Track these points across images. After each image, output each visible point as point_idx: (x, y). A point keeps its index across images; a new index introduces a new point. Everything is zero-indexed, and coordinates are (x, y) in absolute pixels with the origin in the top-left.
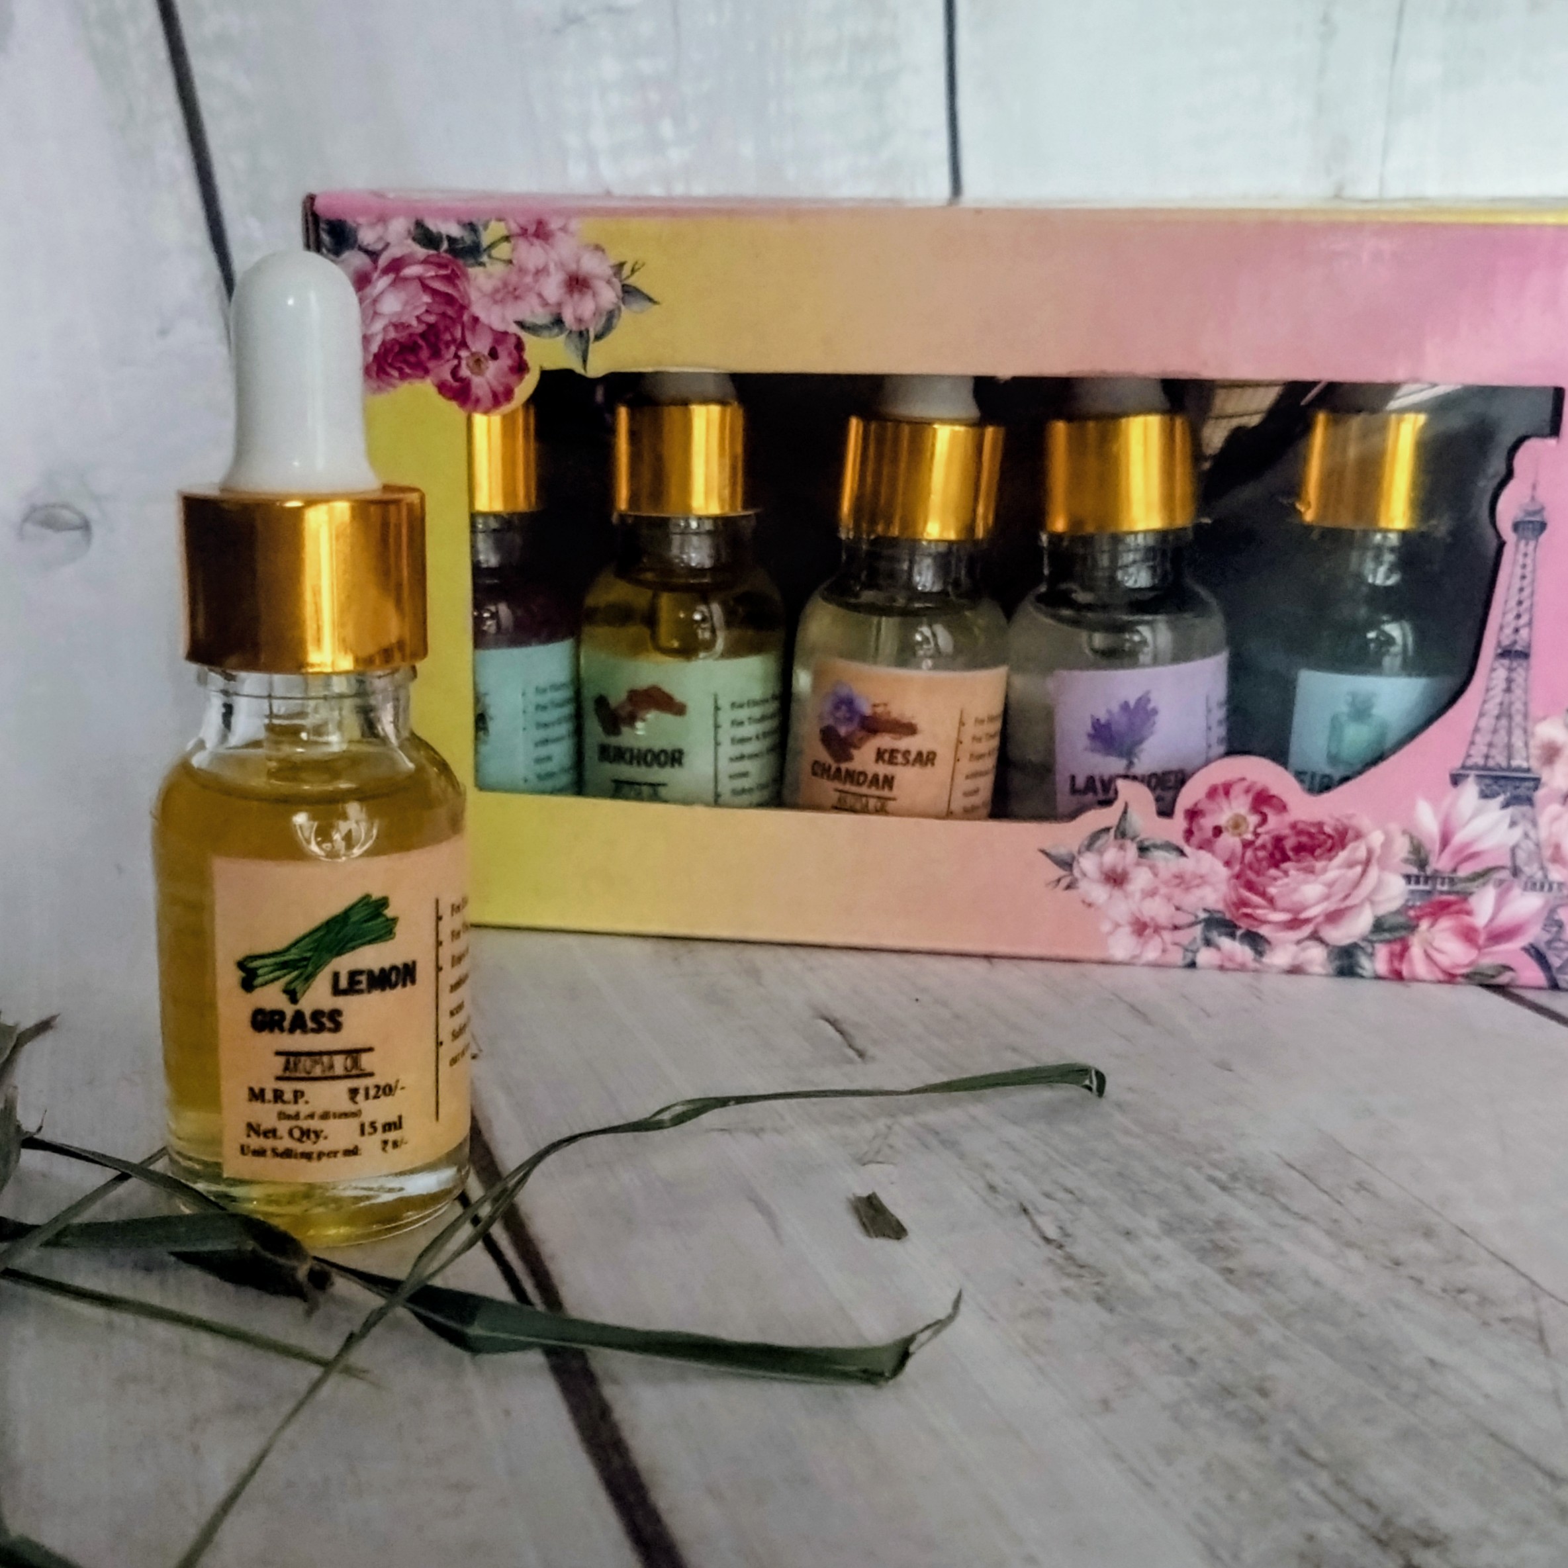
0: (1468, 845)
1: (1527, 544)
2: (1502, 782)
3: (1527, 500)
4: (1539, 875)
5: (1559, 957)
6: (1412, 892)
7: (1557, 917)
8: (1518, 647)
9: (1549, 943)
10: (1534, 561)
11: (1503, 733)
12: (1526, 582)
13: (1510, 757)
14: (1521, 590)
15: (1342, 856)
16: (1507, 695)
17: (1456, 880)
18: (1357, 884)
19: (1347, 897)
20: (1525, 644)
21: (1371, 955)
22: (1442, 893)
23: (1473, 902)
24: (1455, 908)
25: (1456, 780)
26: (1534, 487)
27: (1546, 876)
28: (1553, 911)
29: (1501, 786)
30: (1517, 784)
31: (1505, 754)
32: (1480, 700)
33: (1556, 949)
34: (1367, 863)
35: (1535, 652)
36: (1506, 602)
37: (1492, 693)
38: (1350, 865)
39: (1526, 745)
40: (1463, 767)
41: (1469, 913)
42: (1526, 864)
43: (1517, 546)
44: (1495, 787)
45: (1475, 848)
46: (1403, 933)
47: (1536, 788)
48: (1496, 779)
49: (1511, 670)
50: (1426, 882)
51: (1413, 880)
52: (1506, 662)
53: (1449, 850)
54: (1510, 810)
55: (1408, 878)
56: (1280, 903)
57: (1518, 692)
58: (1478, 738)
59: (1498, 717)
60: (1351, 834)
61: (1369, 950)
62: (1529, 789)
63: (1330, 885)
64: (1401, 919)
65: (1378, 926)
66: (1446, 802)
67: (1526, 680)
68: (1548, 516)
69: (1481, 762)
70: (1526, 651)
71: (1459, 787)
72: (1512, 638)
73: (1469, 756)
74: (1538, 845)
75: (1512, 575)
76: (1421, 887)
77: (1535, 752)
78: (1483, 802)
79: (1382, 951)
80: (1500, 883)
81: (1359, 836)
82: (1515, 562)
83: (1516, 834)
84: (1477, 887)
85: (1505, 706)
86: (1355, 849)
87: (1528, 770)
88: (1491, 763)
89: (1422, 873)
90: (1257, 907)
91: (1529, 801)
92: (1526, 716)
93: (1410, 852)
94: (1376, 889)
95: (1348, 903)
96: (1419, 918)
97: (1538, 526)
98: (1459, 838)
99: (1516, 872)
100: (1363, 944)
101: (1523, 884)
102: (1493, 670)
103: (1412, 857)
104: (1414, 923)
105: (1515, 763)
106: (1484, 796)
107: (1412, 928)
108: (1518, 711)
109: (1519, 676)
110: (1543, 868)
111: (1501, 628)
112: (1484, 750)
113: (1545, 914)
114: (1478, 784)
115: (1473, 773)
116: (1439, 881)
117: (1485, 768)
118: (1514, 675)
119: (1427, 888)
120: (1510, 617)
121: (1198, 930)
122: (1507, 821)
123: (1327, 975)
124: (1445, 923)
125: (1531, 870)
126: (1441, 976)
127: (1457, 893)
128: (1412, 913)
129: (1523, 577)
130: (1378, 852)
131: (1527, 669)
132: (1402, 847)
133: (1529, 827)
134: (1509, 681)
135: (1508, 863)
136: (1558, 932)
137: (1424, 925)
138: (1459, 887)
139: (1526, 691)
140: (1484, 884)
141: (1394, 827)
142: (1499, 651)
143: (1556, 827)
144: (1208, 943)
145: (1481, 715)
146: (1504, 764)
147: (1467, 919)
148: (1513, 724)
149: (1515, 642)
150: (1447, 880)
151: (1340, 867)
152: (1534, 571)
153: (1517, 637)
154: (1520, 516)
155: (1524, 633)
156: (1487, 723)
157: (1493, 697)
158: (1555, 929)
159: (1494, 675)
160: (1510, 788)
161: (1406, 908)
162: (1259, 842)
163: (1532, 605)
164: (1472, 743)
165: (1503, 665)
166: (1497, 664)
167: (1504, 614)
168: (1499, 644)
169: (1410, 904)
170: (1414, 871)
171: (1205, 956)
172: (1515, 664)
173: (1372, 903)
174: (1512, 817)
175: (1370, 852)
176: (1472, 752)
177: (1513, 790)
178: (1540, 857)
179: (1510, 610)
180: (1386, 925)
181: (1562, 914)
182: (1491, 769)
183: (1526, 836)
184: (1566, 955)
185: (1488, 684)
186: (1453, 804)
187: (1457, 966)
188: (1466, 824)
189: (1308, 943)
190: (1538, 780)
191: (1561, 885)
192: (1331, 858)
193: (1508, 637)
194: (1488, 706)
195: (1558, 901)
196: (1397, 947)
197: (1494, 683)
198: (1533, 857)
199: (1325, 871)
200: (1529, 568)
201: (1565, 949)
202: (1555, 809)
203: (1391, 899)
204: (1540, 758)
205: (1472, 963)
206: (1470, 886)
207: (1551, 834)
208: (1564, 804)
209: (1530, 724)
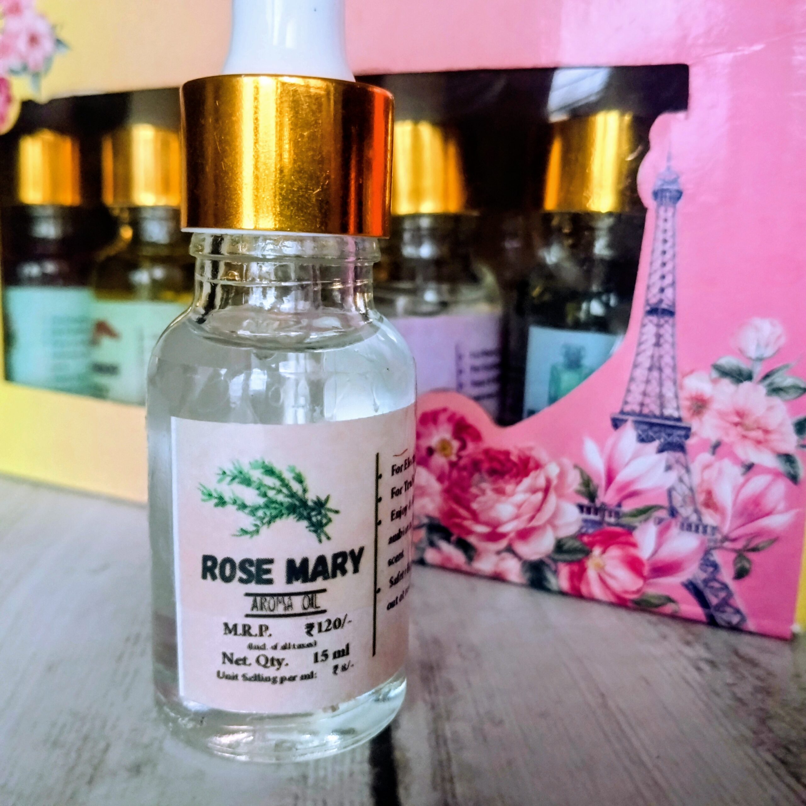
0: (628, 484)
1: (666, 211)
2: (656, 429)
3: (663, 170)
4: (694, 518)
5: (716, 596)
6: (585, 521)
7: (712, 559)
8: (664, 306)
9: (706, 582)
10: (673, 225)
11: (655, 383)
12: (669, 245)
13: (662, 406)
14: (664, 252)
15: (527, 482)
16: (656, 349)
17: (621, 514)
18: (539, 509)
19: (532, 518)
20: (670, 304)
21: (556, 572)
22: (609, 524)
23: (637, 536)
24: (623, 539)
25: (617, 423)
26: (669, 158)
27: (700, 519)
28: (707, 552)
29: (655, 432)
30: (669, 431)
31: (658, 402)
33: (712, 587)
34: (546, 491)
35: (679, 310)
36: (651, 263)
37: (643, 347)
38: (534, 491)
39: (676, 397)
40: (622, 412)
41: (634, 545)
42: (682, 506)
43: (657, 212)
44: (651, 433)
45: (638, 487)
46: (580, 556)
47: (687, 437)
48: (652, 425)
49: (659, 326)
50: (596, 513)
51: (585, 510)
52: (654, 319)
53: (613, 486)
54: (665, 455)
55: (581, 508)
56: (483, 517)
57: (667, 347)
58: (633, 387)
59: (650, 369)
60: (532, 464)
61: (553, 566)
62: (679, 436)
63: (519, 506)
64: (577, 544)
65: (560, 547)
66: (610, 442)
67: (673, 336)
68: (683, 184)
69: (637, 408)
70: (671, 309)
71: (618, 430)
72: (658, 297)
73: (626, 403)
74: (691, 489)
75: (655, 239)
76: (592, 517)
77: (685, 403)
78: (641, 445)
79: (564, 571)
80: (660, 521)
81: (538, 466)
82: (657, 227)
83: (671, 478)
84: (641, 522)
85: (655, 359)
86: (536, 477)
87: (679, 419)
88: (646, 411)
89: (592, 505)
90: (465, 519)
91: (681, 448)
92: (674, 368)
93: (581, 484)
94: (555, 515)
95: (534, 523)
96: (592, 545)
97: (675, 194)
98: (621, 477)
99: (673, 512)
100: (549, 561)
101: (679, 524)
102: (643, 326)
103: (583, 489)
104: (587, 548)
105: (668, 412)
106: (642, 440)
107: (588, 553)
108: (667, 364)
109: (667, 330)
110: (696, 511)
111: (648, 287)
112: (639, 398)
113: (701, 555)
114: (636, 428)
115: (631, 419)
116: (607, 514)
117: (640, 414)
118: (662, 331)
119: (597, 518)
120: (656, 277)
121: (423, 533)
122: (663, 465)
123: (522, 585)
124: (615, 552)
125: (686, 512)
126: (612, 599)
127: (622, 526)
128: (586, 539)
129: (665, 241)
130: (555, 482)
131: (673, 326)
132: (574, 480)
133: (683, 471)
134: (659, 336)
135: (665, 503)
136: (713, 572)
137: (597, 551)
138: (625, 520)
139: (673, 345)
140: (646, 520)
141: (567, 462)
142: (648, 308)
143: (707, 474)
144: (432, 544)
145: (636, 366)
146: (657, 412)
147: (632, 551)
148: (664, 376)
150: (613, 514)
151: (526, 491)
152: (673, 236)
153: (663, 296)
154: (659, 185)
155: (669, 293)
156: (641, 373)
157: (644, 351)
158: (711, 569)
159: (645, 330)
160: (663, 435)
161: (579, 535)
162: (463, 462)
163: (674, 268)
165: (651, 321)
166: (646, 321)
167: (650, 275)
168: (647, 302)
169: (584, 530)
170: (585, 502)
171: (431, 555)
172: (662, 321)
173: (555, 527)
174: (667, 461)
175: (549, 482)
176: (630, 399)
177: (666, 437)
178: (693, 500)
179: (655, 271)
180: (566, 547)
181: (717, 556)
182: (646, 416)
183: (681, 480)
184: (723, 594)
185: (640, 338)
186: (615, 446)
187: (626, 592)
188: (627, 464)
189: (505, 555)
190: (688, 429)
191: (715, 529)
192: (518, 483)
193: (655, 296)
194: (641, 359)
195: (712, 544)
196: (576, 568)
197: (644, 338)
198: (688, 500)
199: (513, 494)
200: (669, 234)
201: (722, 589)
202: (706, 457)
203: (569, 525)
204: (690, 409)
205: (638, 591)
206: (635, 521)
207: (703, 481)
208: (714, 453)
209: (679, 376)
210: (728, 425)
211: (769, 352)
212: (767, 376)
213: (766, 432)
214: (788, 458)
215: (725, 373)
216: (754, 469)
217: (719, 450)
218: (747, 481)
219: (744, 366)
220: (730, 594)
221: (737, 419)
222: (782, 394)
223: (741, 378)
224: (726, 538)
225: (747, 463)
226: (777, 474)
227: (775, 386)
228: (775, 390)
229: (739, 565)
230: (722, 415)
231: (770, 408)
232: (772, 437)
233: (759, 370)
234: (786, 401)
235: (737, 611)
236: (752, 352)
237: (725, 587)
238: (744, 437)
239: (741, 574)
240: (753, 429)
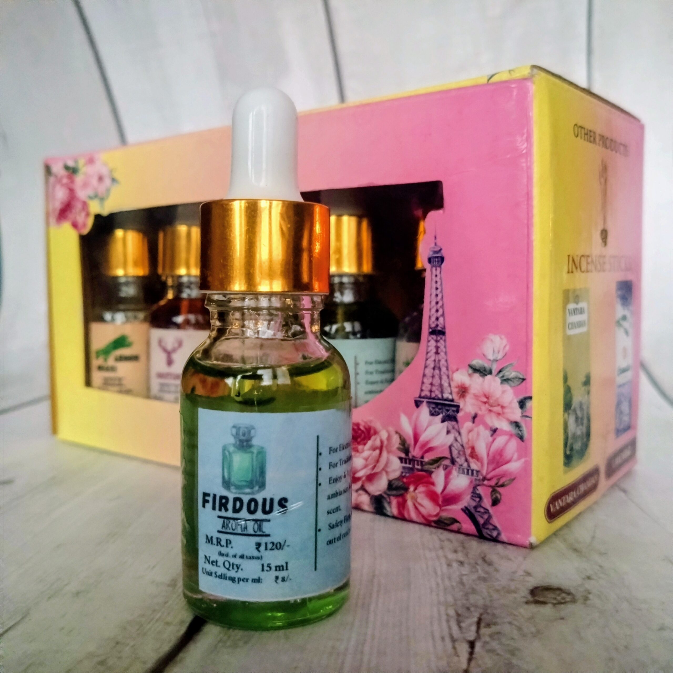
0: (427, 443)
1: (436, 270)
2: (440, 407)
3: (433, 245)
4: (465, 465)
5: (482, 517)
6: (404, 468)
7: (478, 492)
8: (439, 328)
9: (475, 507)
10: (441, 278)
11: (437, 377)
12: (439, 290)
13: (442, 392)
14: (437, 295)
15: (370, 443)
16: (437, 356)
17: (424, 463)
18: (378, 461)
19: (374, 467)
20: (442, 327)
21: (390, 503)
22: (418, 470)
23: (434, 477)
24: (426, 480)
25: (418, 404)
26: (435, 238)
27: (469, 466)
28: (475, 488)
29: (440, 409)
30: (447, 408)
31: (440, 389)
32: (425, 359)
33: (479, 512)
34: (381, 449)
35: (447, 331)
36: (430, 302)
37: (429, 355)
38: (374, 449)
39: (450, 386)
40: (420, 397)
41: (433, 484)
42: (458, 457)
43: (431, 271)
44: (437, 410)
45: (432, 445)
46: (402, 492)
47: (458, 411)
48: (437, 404)
49: (437, 341)
50: (410, 464)
51: (403, 460)
52: (434, 337)
53: (418, 445)
54: (446, 423)
55: (401, 459)
57: (442, 354)
58: (425, 380)
59: (434, 369)
60: (372, 432)
61: (388, 499)
62: (454, 411)
63: (366, 459)
64: (400, 483)
65: (390, 486)
66: (414, 417)
67: (445, 347)
68: (444, 253)
69: (428, 394)
70: (443, 330)
71: (420, 408)
72: (436, 323)
73: (422, 390)
74: (462, 446)
75: (431, 288)
76: (407, 465)
77: (455, 390)
78: (432, 418)
79: (394, 502)
80: (446, 468)
81: (376, 433)
82: (432, 280)
83: (450, 439)
84: (435, 468)
85: (436, 362)
86: (375, 440)
87: (452, 400)
88: (433, 395)
89: (407, 457)
91: (454, 419)
92: (447, 368)
93: (400, 444)
94: (387, 465)
95: (376, 470)
96: (409, 484)
97: (439, 259)
98: (423, 438)
99: (453, 462)
100: (385, 496)
101: (457, 469)
102: (429, 341)
103: (401, 447)
104: (406, 486)
105: (446, 395)
106: (432, 414)
107: (406, 489)
108: (443, 365)
109: (441, 344)
110: (466, 460)
111: (430, 317)
112: (429, 387)
113: (471, 490)
114: (429, 407)
115: (425, 400)
116: (416, 462)
117: (430, 398)
118: (439, 344)
119: (411, 466)
120: (433, 311)
122: (445, 431)
123: (371, 512)
124: (421, 489)
125: (460, 460)
126: (422, 520)
127: (425, 471)
128: (405, 480)
130: (385, 443)
131: (445, 341)
132: (396, 441)
133: (457, 434)
134: (437, 348)
135: (449, 455)
136: (479, 501)
137: (412, 488)
138: (426, 467)
139: (446, 353)
140: (438, 467)
141: (392, 429)
142: (431, 330)
143: (471, 436)
145: (426, 367)
146: (440, 396)
147: (432, 487)
148: (442, 373)
149: (437, 326)
150: (419, 463)
151: (370, 449)
152: (441, 285)
153: (438, 323)
154: (431, 254)
155: (441, 319)
156: (429, 372)
157: (430, 357)
158: (478, 499)
159: (430, 344)
160: (444, 410)
161: (401, 477)
163: (443, 305)
164: (423, 383)
165: (432, 338)
166: (430, 338)
167: (430, 309)
168: (430, 327)
169: (404, 474)
170: (403, 455)
172: (439, 338)
173: (387, 473)
174: (447, 427)
175: (382, 442)
176: (423, 388)
177: (446, 412)
178: (464, 454)
179: (433, 307)
180: (394, 486)
181: (480, 490)
182: (434, 399)
183: (456, 440)
184: (486, 516)
185: (427, 350)
186: (417, 418)
187: (430, 516)
188: (425, 430)
189: (361, 492)
190: (458, 407)
191: (478, 472)
192: (365, 444)
193: (433, 322)
194: (428, 362)
195: (477, 482)
196: (400, 500)
197: (430, 349)
198: (461, 453)
199: (363, 451)
200: (439, 283)
201: (486, 513)
202: (469, 424)
203: (394, 471)
204: (458, 393)
205: (437, 515)
206: (431, 468)
207: (469, 440)
208: (474, 422)
209: (450, 373)
210: (480, 403)
211: (500, 356)
212: (500, 371)
213: (503, 407)
214: (517, 425)
215: (476, 370)
216: (497, 432)
217: (476, 419)
218: (494, 440)
219: (487, 365)
220: (490, 517)
221: (485, 400)
222: (510, 382)
223: (486, 373)
224: (484, 479)
225: (493, 428)
226: (511, 435)
227: (505, 378)
228: (505, 380)
229: (494, 496)
230: (476, 397)
231: (504, 392)
232: (506, 410)
233: (495, 369)
234: (511, 387)
235: (495, 528)
236: (491, 357)
237: (487, 511)
238: (490, 411)
239: (495, 502)
240: (495, 406)
